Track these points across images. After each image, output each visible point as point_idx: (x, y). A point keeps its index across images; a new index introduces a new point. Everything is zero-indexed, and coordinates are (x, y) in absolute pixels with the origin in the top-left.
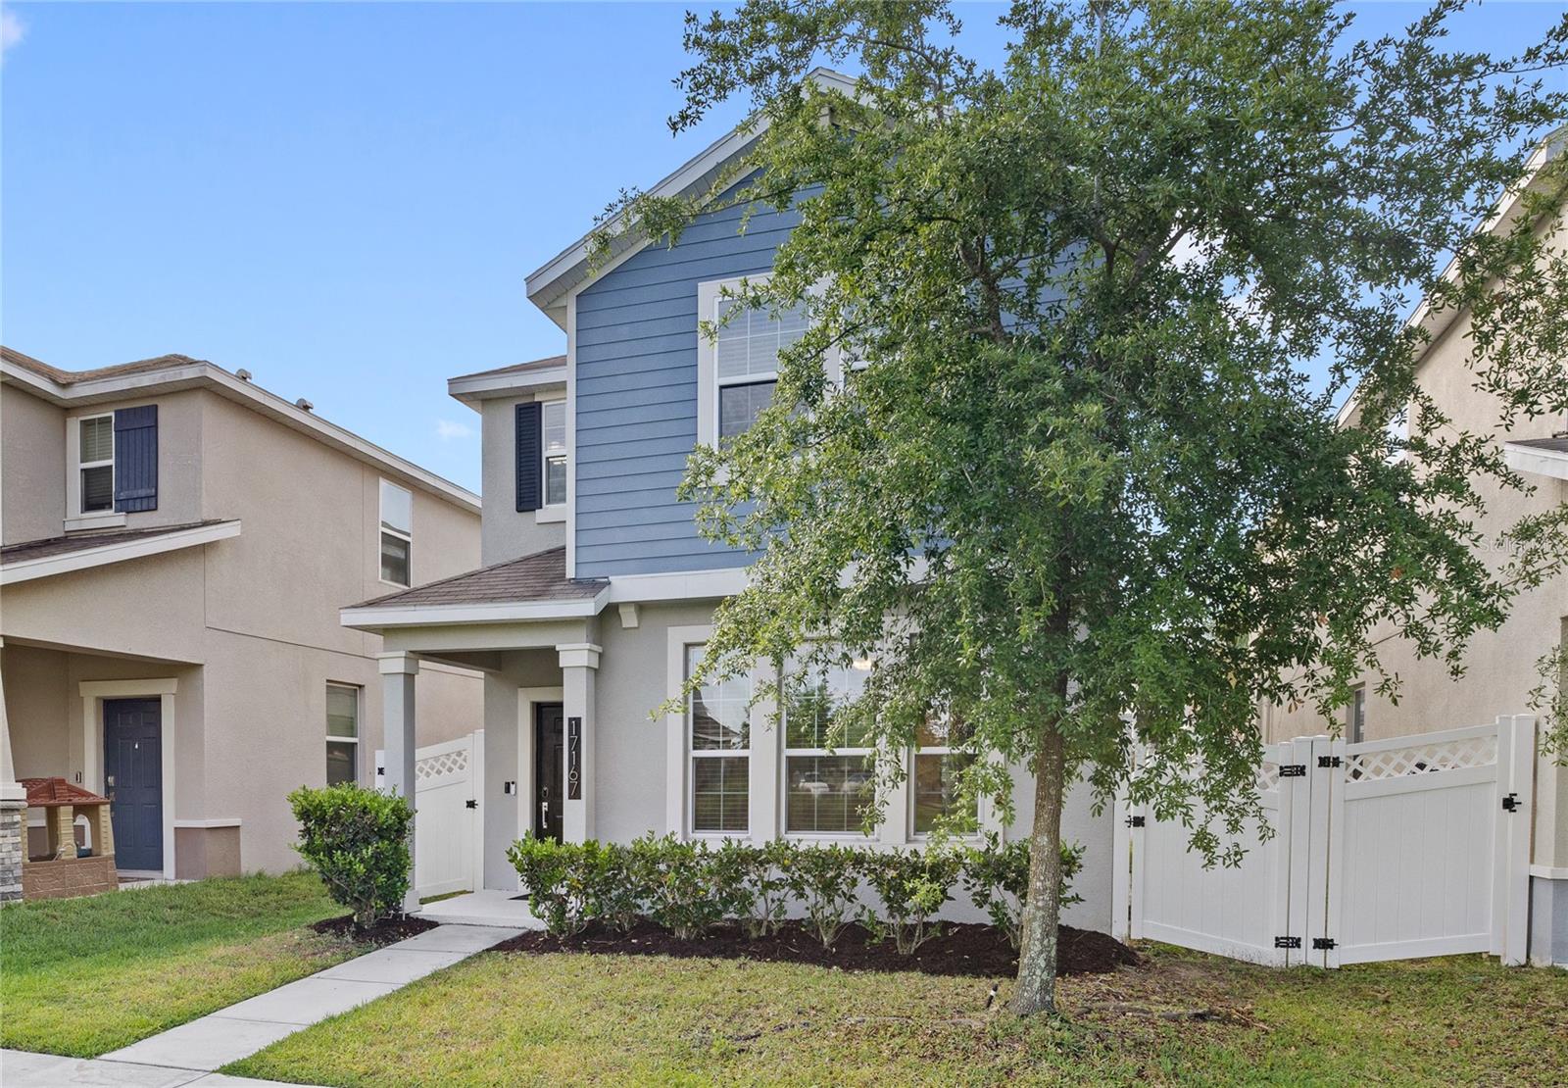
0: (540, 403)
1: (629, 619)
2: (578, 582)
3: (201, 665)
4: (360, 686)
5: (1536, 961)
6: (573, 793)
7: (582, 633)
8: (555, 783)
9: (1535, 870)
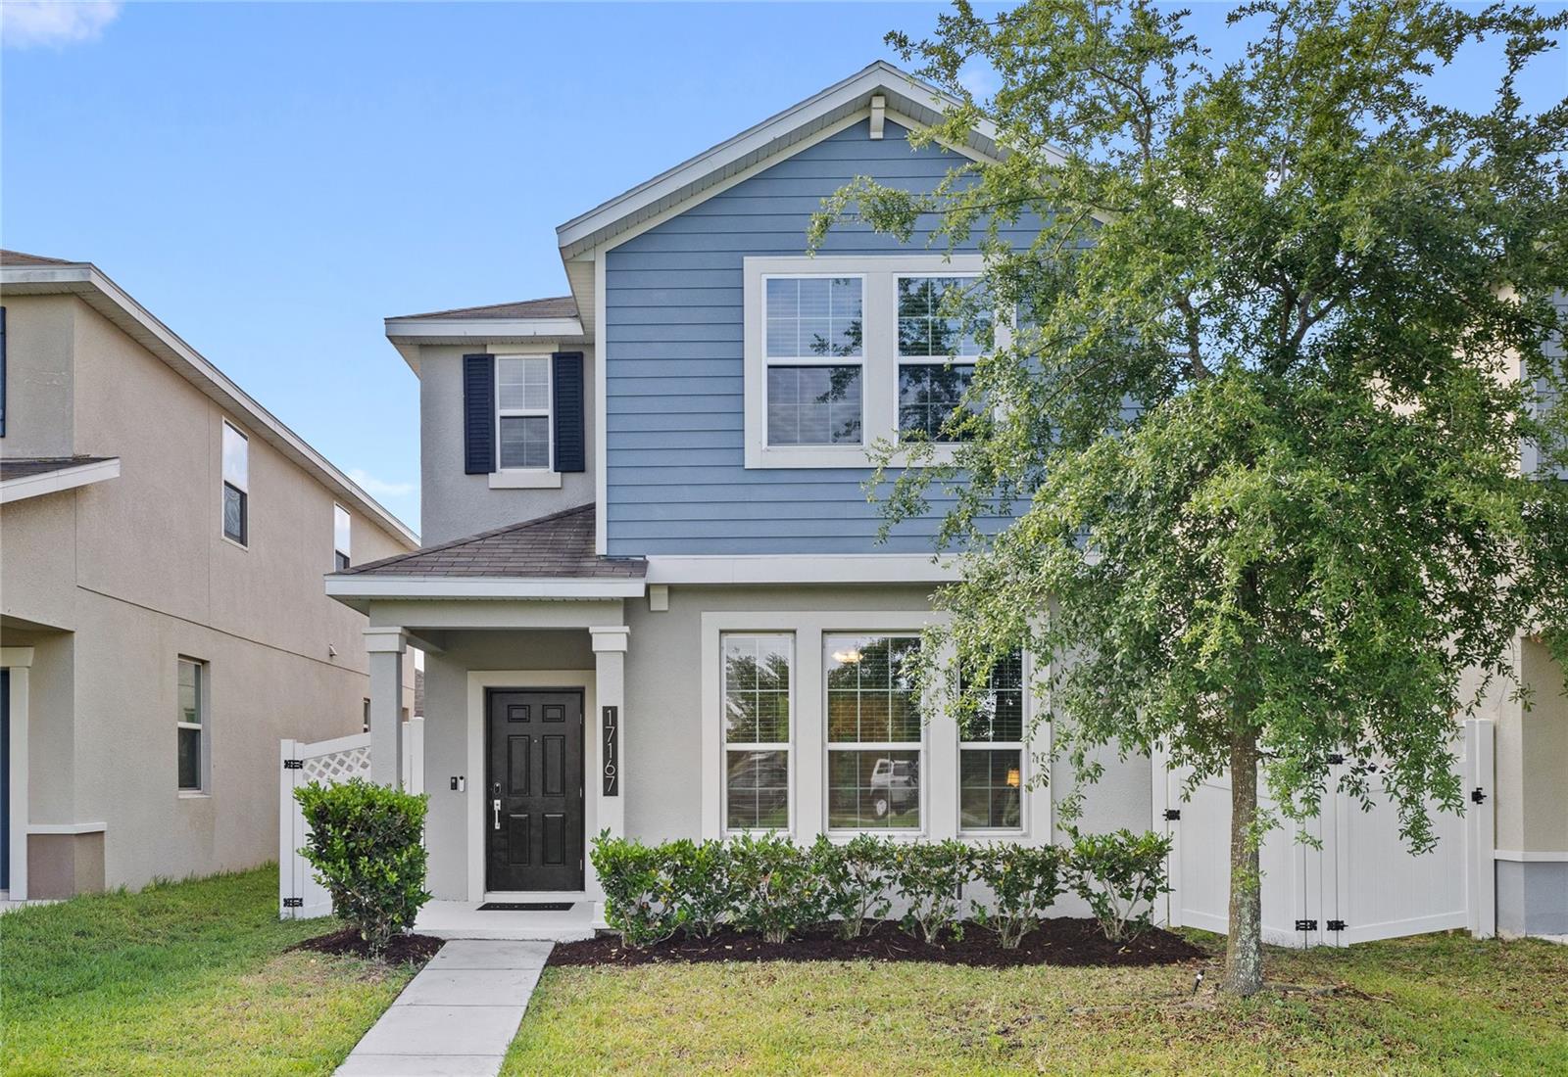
0: (493, 356)
1: (660, 602)
2: (608, 559)
4: (204, 662)
5: (1507, 934)
6: (611, 789)
7: (619, 614)
8: (510, 778)
9: (1500, 854)
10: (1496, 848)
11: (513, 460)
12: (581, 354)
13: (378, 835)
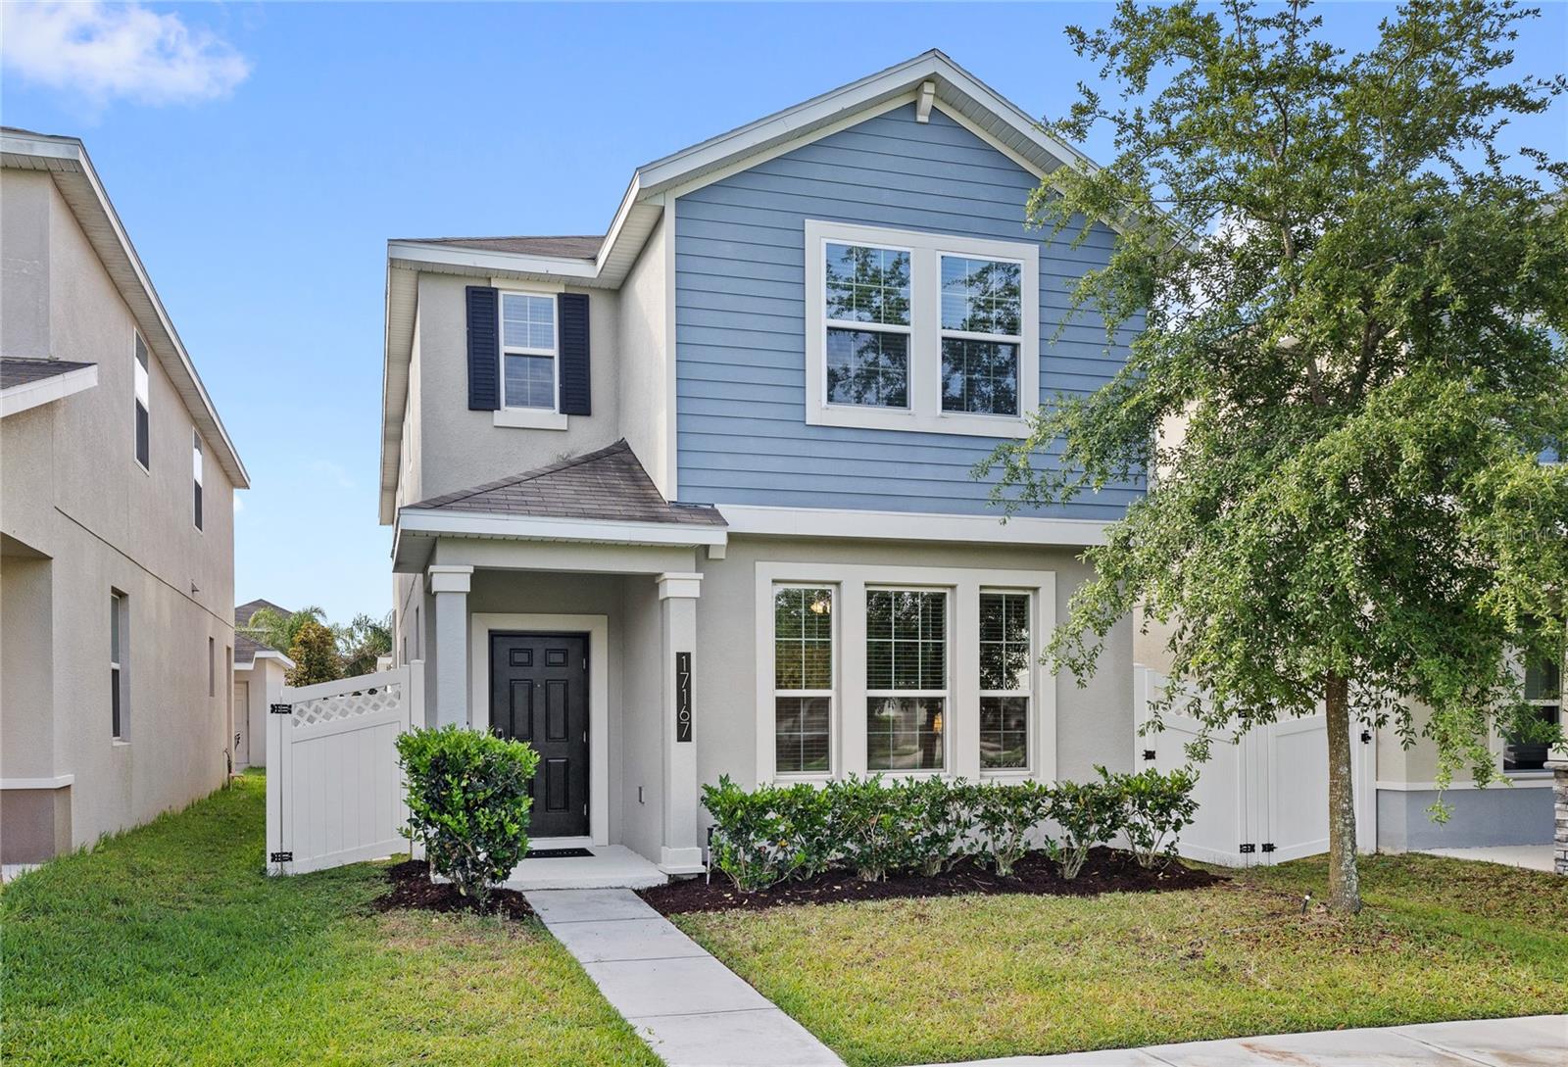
0: (497, 289)
1: (718, 550)
2: (678, 506)
3: (51, 558)
4: (122, 596)
5: (1387, 851)
6: (684, 734)
7: (691, 561)
8: (512, 723)
9: (1381, 785)
10: (1377, 780)
11: (515, 400)
12: (587, 296)
13: (497, 785)
